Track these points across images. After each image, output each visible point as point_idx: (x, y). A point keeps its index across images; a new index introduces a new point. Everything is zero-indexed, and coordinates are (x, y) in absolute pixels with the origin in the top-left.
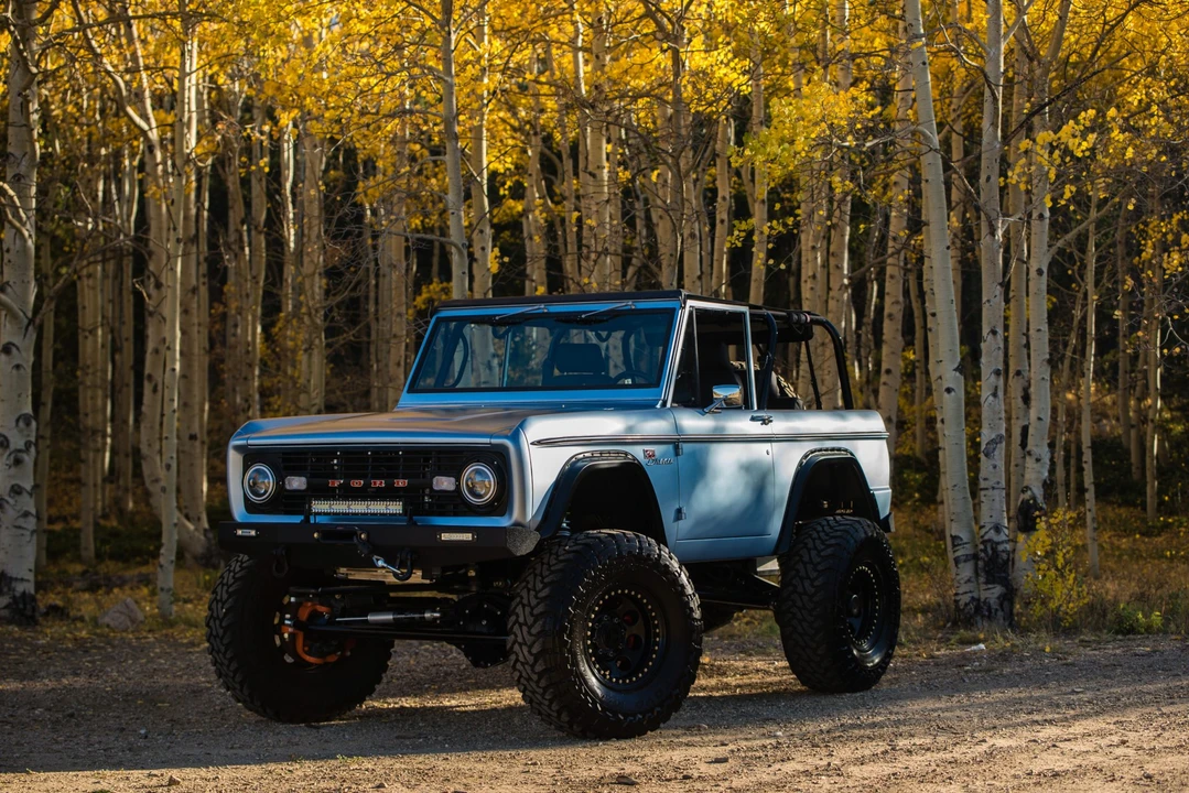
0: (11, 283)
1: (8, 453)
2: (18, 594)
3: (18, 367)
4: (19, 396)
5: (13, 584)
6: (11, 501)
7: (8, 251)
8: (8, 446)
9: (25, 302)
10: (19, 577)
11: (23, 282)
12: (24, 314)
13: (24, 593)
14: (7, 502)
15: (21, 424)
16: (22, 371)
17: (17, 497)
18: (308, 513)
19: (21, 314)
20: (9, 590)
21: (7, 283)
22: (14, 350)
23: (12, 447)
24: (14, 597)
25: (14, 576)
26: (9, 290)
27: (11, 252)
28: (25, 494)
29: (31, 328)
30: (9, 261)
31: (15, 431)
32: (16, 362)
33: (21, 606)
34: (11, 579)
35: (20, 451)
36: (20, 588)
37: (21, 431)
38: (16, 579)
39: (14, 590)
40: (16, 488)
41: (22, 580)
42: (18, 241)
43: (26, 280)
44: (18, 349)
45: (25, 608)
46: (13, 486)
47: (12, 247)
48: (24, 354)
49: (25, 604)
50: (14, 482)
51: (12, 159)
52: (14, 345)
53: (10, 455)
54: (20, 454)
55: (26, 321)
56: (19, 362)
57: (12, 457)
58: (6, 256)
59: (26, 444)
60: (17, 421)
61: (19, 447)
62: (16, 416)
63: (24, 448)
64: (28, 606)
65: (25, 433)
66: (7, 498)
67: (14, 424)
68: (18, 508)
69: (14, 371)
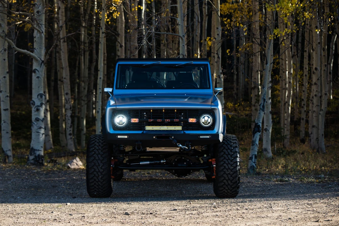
0: (36, 49)
1: (34, 107)
2: (37, 155)
3: (38, 77)
4: (39, 87)
5: (36, 152)
6: (35, 123)
7: (35, 37)
8: (34, 105)
9: (41, 55)
10: (38, 149)
11: (40, 48)
12: (40, 59)
13: (39, 155)
14: (34, 124)
15: (39, 97)
16: (40, 79)
17: (37, 122)
18: (144, 130)
19: (39, 59)
20: (34, 153)
21: (35, 48)
22: (37, 71)
23: (36, 105)
24: (35, 156)
25: (36, 149)
26: (35, 51)
27: (36, 38)
28: (40, 121)
29: (43, 64)
30: (35, 41)
31: (37, 99)
32: (37, 75)
33: (38, 159)
34: (35, 150)
35: (38, 106)
36: (38, 153)
37: (39, 99)
38: (37, 150)
39: (36, 154)
40: (37, 119)
41: (39, 150)
42: (38, 34)
43: (41, 47)
44: (38, 71)
45: (39, 160)
46: (36, 118)
47: (36, 36)
48: (40, 73)
49: (39, 159)
50: (36, 117)
51: (36, 6)
52: (37, 70)
53: (35, 108)
54: (38, 107)
55: (41, 62)
56: (39, 76)
57: (36, 108)
58: (35, 39)
59: (41, 104)
60: (38, 96)
61: (38, 105)
62: (38, 94)
63: (40, 105)
64: (40, 159)
65: (41, 100)
66: (34, 122)
67: (36, 97)
68: (37, 126)
69: (37, 79)
